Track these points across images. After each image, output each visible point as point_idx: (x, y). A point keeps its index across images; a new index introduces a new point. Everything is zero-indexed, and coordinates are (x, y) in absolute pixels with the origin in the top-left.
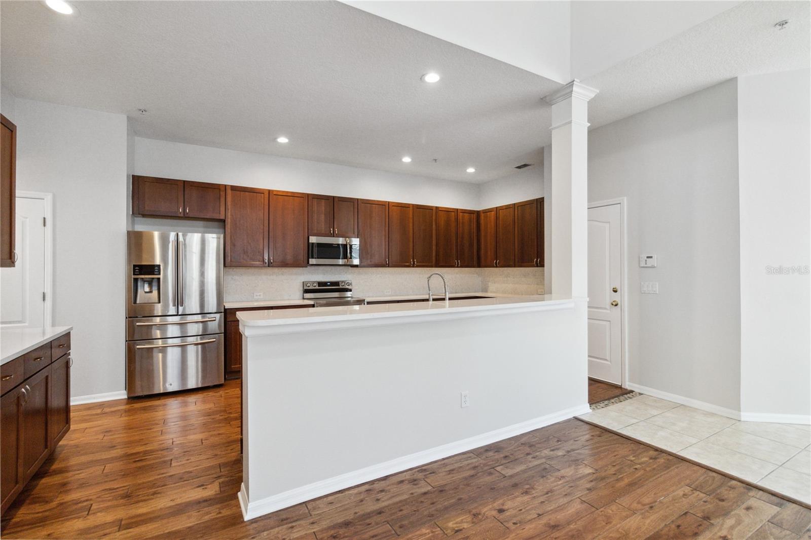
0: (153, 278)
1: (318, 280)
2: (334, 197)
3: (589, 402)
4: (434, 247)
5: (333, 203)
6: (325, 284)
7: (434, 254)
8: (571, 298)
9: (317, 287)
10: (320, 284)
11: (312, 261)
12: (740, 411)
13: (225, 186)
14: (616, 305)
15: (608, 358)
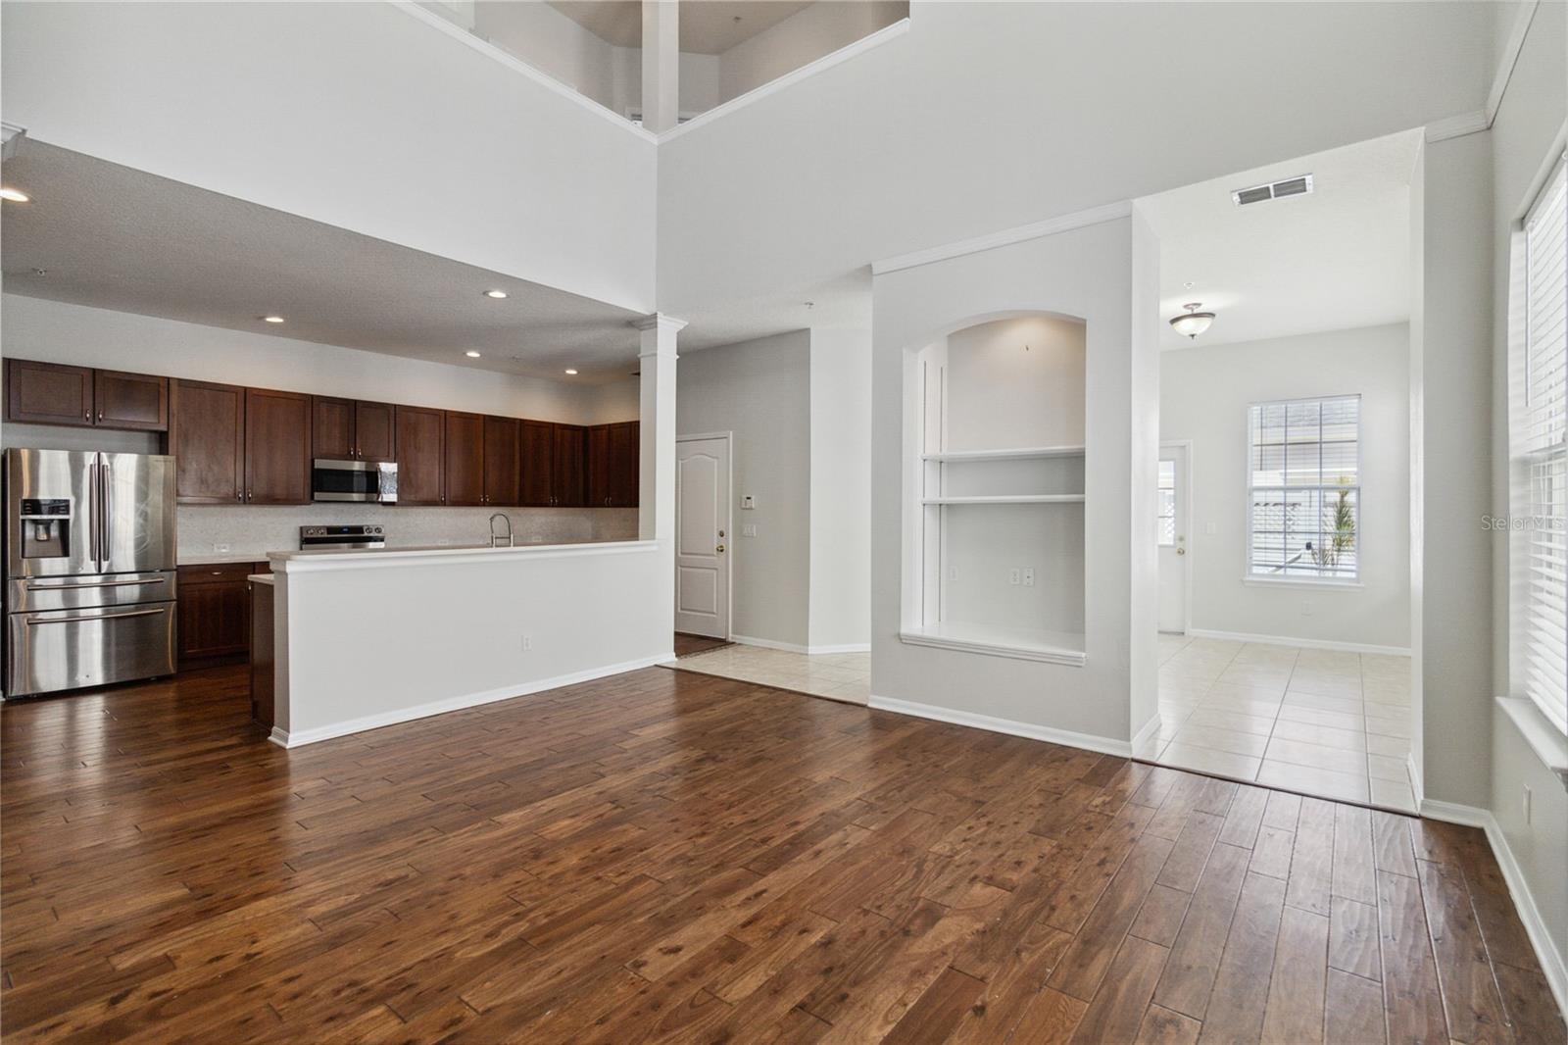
0: (52, 520)
1: (327, 525)
2: (356, 401)
3: (675, 650)
4: (517, 478)
5: (353, 410)
6: (339, 530)
7: (517, 488)
8: (654, 539)
9: (326, 535)
10: (330, 530)
11: (318, 496)
12: (808, 645)
13: (168, 378)
14: (722, 551)
15: (715, 611)
